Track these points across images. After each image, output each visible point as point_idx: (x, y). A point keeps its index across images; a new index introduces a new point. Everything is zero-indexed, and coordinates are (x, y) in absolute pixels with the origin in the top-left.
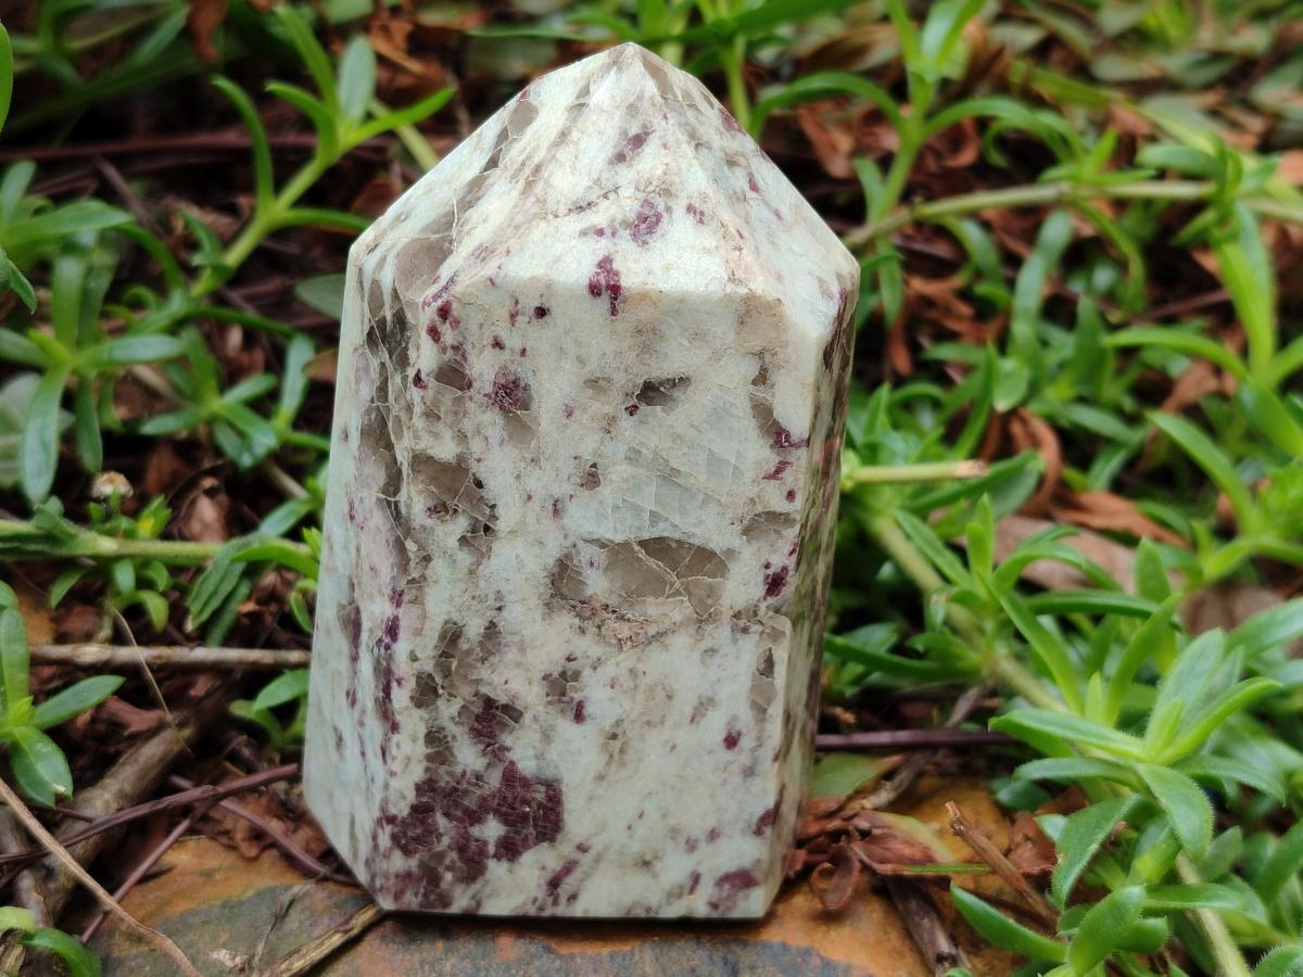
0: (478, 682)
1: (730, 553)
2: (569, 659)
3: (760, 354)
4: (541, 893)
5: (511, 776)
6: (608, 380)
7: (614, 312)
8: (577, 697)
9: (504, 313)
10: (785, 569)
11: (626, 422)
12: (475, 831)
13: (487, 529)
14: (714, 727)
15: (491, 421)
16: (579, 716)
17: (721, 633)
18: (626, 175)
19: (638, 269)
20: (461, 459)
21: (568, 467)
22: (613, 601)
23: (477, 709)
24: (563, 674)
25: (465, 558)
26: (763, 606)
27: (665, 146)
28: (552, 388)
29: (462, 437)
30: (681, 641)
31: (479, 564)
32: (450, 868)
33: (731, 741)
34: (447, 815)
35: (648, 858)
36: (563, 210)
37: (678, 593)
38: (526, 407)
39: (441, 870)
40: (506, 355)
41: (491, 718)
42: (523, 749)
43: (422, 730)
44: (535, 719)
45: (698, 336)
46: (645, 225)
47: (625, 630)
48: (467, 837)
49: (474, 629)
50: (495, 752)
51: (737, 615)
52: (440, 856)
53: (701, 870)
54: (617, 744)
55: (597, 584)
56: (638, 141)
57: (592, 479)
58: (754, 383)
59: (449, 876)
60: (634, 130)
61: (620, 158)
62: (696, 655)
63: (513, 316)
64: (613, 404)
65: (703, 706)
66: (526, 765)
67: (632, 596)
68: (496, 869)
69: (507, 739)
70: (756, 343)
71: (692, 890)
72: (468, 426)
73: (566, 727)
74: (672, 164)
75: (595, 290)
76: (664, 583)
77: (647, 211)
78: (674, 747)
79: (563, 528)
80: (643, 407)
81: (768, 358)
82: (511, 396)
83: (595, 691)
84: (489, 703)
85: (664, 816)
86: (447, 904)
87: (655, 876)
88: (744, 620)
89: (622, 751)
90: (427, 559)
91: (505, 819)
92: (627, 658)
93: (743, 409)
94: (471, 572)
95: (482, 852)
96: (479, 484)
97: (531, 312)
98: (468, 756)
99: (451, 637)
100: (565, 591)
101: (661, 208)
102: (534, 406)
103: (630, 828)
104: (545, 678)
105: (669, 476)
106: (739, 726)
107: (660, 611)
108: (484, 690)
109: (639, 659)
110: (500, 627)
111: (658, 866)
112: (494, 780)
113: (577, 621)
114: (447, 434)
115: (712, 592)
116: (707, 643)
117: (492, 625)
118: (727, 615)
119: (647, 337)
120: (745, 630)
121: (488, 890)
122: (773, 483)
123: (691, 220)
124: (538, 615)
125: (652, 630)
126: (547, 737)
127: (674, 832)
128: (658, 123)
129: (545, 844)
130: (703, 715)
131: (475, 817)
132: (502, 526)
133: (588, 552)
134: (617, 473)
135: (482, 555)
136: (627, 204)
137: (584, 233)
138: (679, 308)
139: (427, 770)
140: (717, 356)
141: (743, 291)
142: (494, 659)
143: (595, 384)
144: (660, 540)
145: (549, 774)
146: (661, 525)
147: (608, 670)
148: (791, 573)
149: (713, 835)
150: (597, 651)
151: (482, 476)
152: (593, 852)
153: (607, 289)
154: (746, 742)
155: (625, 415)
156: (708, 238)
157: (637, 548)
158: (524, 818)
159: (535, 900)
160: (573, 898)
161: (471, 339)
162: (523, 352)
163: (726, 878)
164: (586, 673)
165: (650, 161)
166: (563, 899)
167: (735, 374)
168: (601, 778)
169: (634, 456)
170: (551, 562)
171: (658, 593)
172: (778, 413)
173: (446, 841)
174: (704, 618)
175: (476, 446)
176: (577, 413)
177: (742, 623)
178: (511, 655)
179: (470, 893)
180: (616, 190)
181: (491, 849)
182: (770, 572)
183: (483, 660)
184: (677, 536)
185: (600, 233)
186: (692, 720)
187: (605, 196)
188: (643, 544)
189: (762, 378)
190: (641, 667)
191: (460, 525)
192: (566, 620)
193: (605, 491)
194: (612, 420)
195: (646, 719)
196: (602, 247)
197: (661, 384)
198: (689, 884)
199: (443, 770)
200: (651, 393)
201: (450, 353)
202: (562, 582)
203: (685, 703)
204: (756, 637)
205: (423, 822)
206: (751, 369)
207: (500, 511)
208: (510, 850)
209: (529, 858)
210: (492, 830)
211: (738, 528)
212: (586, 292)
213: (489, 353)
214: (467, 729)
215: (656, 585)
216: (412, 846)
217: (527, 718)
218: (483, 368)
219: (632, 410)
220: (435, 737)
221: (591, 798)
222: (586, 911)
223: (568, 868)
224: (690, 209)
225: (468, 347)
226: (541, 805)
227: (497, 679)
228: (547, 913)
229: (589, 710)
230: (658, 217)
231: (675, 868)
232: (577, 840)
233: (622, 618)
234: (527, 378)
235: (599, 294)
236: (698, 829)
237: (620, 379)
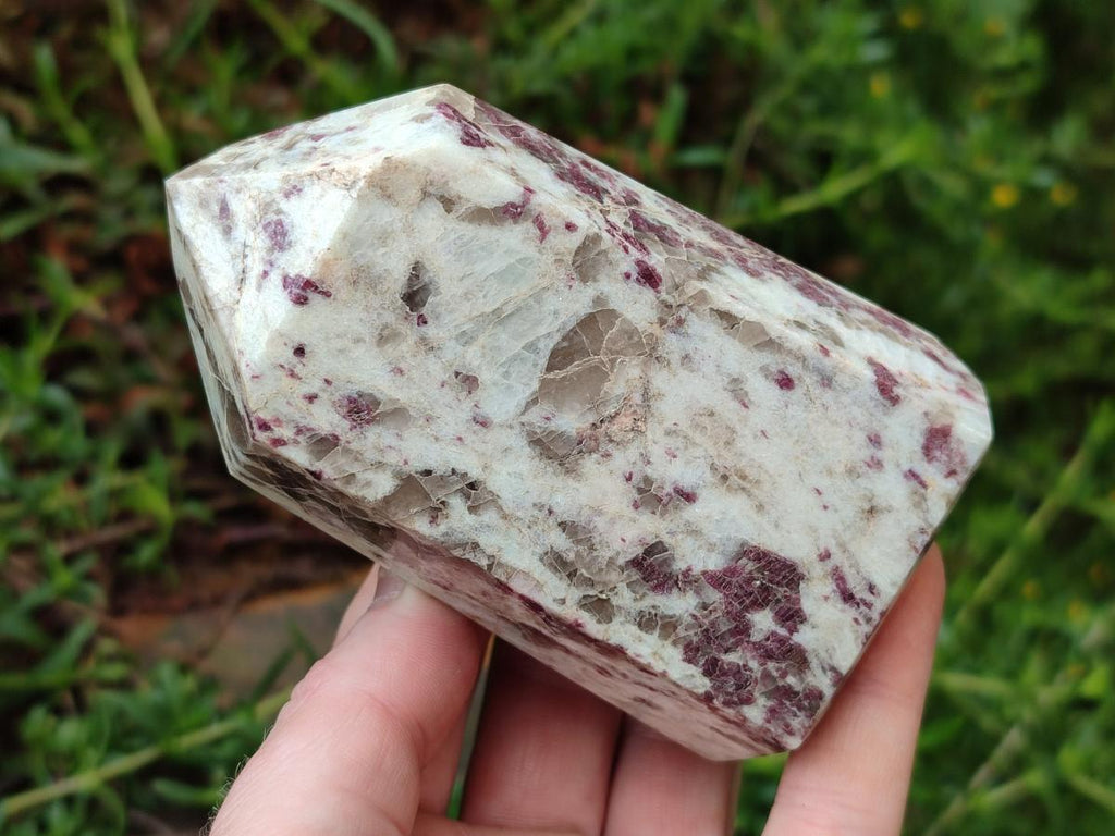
0: (611, 562)
1: (598, 301)
2: (629, 479)
3: (425, 194)
4: (851, 612)
5: (717, 580)
6: (385, 327)
7: (327, 294)
8: (669, 489)
9: (287, 382)
10: (639, 263)
11: (431, 330)
12: (756, 637)
13: (472, 486)
14: (763, 391)
15: (375, 438)
16: (689, 497)
17: (672, 344)
18: (242, 232)
19: (302, 261)
20: (398, 475)
21: (448, 395)
22: (592, 418)
23: (636, 576)
24: (640, 491)
25: (489, 516)
26: (664, 296)
27: (238, 191)
28: (370, 373)
29: (379, 465)
30: (660, 379)
31: (500, 508)
32: (784, 675)
33: (786, 382)
34: (727, 651)
35: (867, 507)
36: (236, 294)
37: (613, 362)
38: (377, 403)
39: (780, 683)
40: (324, 396)
41: (652, 567)
42: (695, 557)
43: (634, 629)
44: (672, 533)
45: (384, 237)
46: (279, 236)
47: (626, 421)
48: (757, 646)
49: (560, 541)
50: (686, 581)
51: (662, 322)
52: (766, 675)
53: (906, 467)
54: (734, 479)
55: (571, 421)
56: (225, 210)
57: (469, 382)
58: (448, 211)
59: (791, 680)
60: (216, 208)
61: (227, 231)
62: (683, 374)
63: (292, 375)
64: (411, 333)
65: (737, 389)
66: (715, 563)
67: (595, 404)
68: (804, 637)
69: (679, 566)
70: (414, 194)
71: (923, 484)
72: (371, 455)
73: (692, 512)
74: (255, 192)
75: (301, 301)
76: (597, 367)
77: (270, 229)
78: (763, 433)
79: (501, 426)
80: (424, 311)
81: (431, 190)
82: (361, 409)
83: (672, 473)
84: (636, 563)
85: (830, 473)
86: (820, 696)
87: (889, 510)
88: (671, 318)
89: (744, 477)
90: (476, 546)
91: (758, 605)
92: (653, 432)
93: (468, 230)
94: (505, 517)
95: (782, 641)
96: (428, 473)
97: (295, 360)
98: (680, 605)
99: (557, 562)
100: (561, 452)
101: (275, 218)
102: (378, 396)
103: (825, 508)
104: (636, 506)
105: (499, 318)
106: (774, 369)
107: (622, 383)
108: (621, 561)
109: (660, 423)
110: (565, 518)
111: (880, 502)
112: (714, 596)
113: (594, 456)
114: (370, 475)
115: (630, 333)
116: (675, 358)
117: (563, 525)
118: (657, 330)
119: (364, 278)
120: (680, 322)
121: (823, 654)
122: (550, 237)
123: (293, 199)
124: (570, 482)
125: (637, 398)
126: (694, 532)
127: (851, 472)
128: (222, 188)
129: (802, 585)
130: (746, 393)
131: (742, 630)
132: (475, 473)
133: (535, 416)
134: (473, 359)
135: (494, 500)
136: (260, 242)
137: (259, 287)
138: (350, 240)
139: (675, 643)
140: (409, 229)
141: (362, 183)
142: (596, 540)
143: (385, 338)
144: (554, 354)
145: (732, 548)
146: (541, 345)
147: (657, 452)
148: (646, 259)
149: (875, 441)
150: (632, 452)
151: (422, 467)
152: (834, 550)
153: (304, 291)
154: (793, 370)
155: (424, 328)
156: (312, 191)
157: (551, 376)
158: (764, 589)
159: (856, 620)
160: (871, 588)
161: (297, 416)
162: (327, 382)
163: (927, 451)
164: (649, 471)
165: (242, 208)
166: (869, 597)
167: (433, 221)
168: (760, 507)
169: (466, 339)
170: (528, 450)
171: (604, 377)
172: (488, 202)
173: (754, 664)
174: (650, 352)
175: (392, 458)
176: (402, 366)
177: (671, 321)
178: (600, 523)
179: (819, 672)
180: (245, 246)
181: (783, 632)
182: (634, 275)
183: (592, 548)
184: (557, 338)
185: (265, 274)
186: (746, 407)
187: (245, 256)
188: (549, 369)
189: (448, 203)
190: (668, 424)
191: (457, 504)
192: (590, 464)
193: (485, 376)
194: (423, 340)
195: (721, 444)
196: (275, 278)
197: (410, 286)
198: (914, 484)
199: (681, 632)
200: (415, 296)
201: (300, 438)
202: (554, 450)
203: (728, 407)
204: (692, 316)
205: (725, 673)
206: (434, 210)
207: (460, 468)
208: (792, 617)
209: (807, 605)
210: (763, 622)
211: (577, 284)
212: (299, 309)
213: (315, 408)
214: (651, 594)
215: (598, 374)
216: (744, 693)
217: (667, 540)
218: (326, 419)
219: (422, 321)
220: (646, 622)
221: (777, 526)
222: (893, 584)
223: (839, 577)
224: (287, 195)
225: (303, 422)
226: (759, 570)
227: (618, 545)
228: (876, 616)
229: (687, 483)
230: (280, 223)
231: (890, 488)
232: (814, 557)
233: (612, 418)
234: (352, 390)
235: (306, 299)
236: (864, 453)
237: (390, 318)
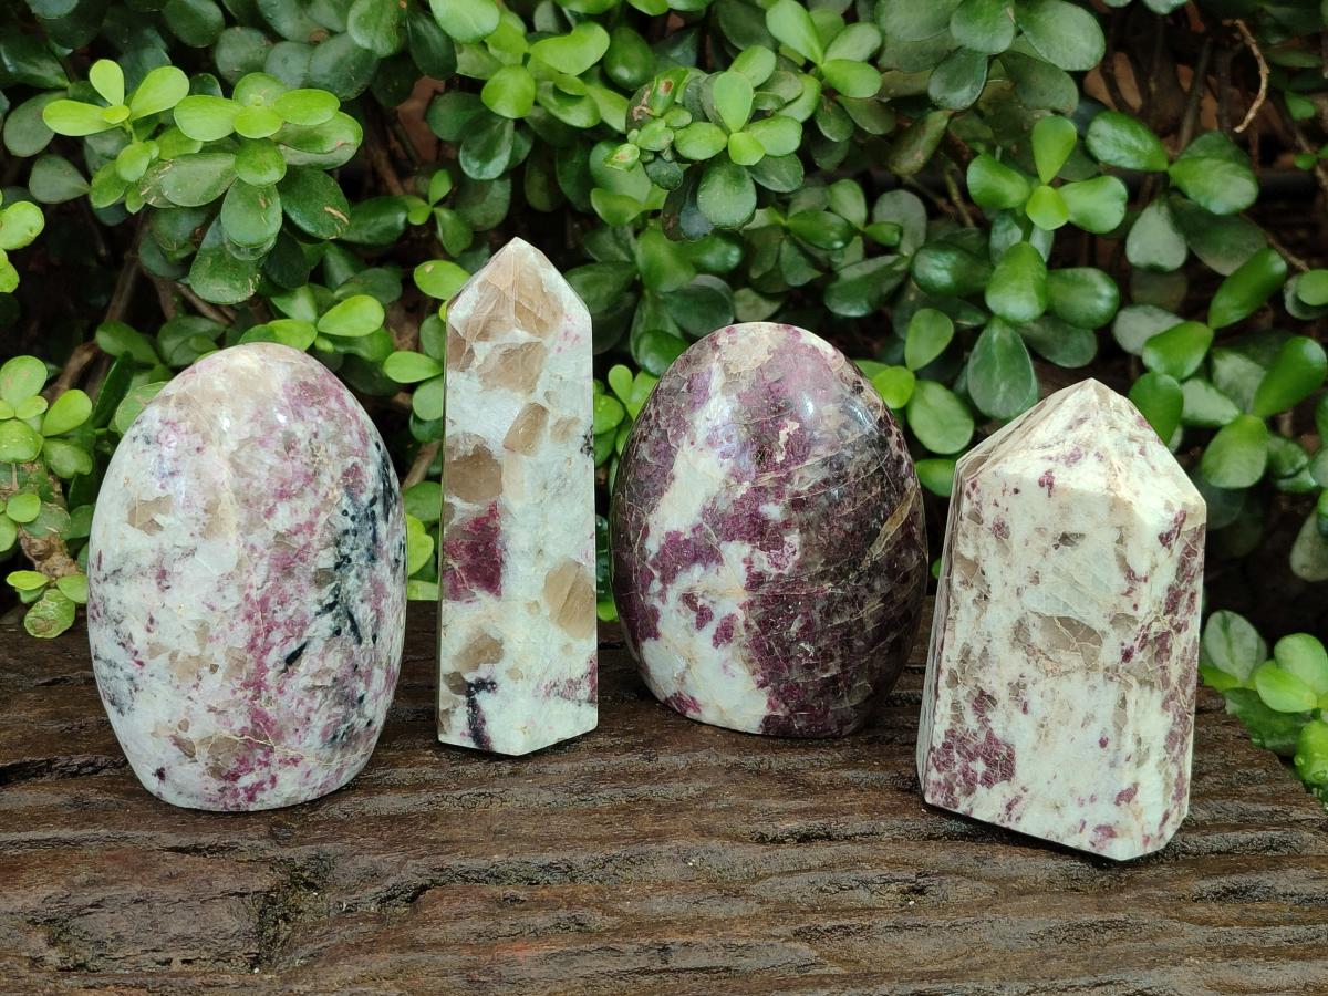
0: (977, 679)
1: (1104, 633)
2: (1021, 676)
3: (1120, 528)
4: (1003, 811)
5: (990, 737)
6: (1045, 529)
7: (1050, 496)
8: (1025, 699)
9: (1000, 489)
10: (1132, 648)
11: (1053, 552)
12: (971, 765)
13: (986, 597)
14: (1094, 733)
15: (990, 541)
16: (1025, 710)
17: (1098, 678)
18: (1071, 436)
19: (1062, 477)
20: (976, 558)
21: (1025, 572)
22: (1044, 648)
23: (976, 694)
24: (1018, 684)
25: (975, 611)
26: (1121, 666)
27: (1093, 425)
28: (1019, 529)
29: (977, 548)
30: (1078, 677)
31: (981, 615)
32: (960, 785)
33: (1103, 743)
34: (959, 752)
35: (1058, 804)
36: (1036, 446)
37: (1076, 651)
38: (1007, 537)
39: (954, 784)
40: (999, 510)
41: (983, 701)
42: (998, 721)
43: (950, 701)
44: (1003, 706)
45: (1090, 514)
46: (1073, 458)
47: (1049, 666)
48: (967, 768)
49: (977, 650)
50: (984, 722)
51: (1107, 669)
52: (955, 776)
53: (1086, 819)
54: (1043, 731)
55: (1037, 637)
56: (1081, 421)
57: (1036, 580)
58: (1117, 542)
59: (958, 789)
60: (1081, 417)
61: (1071, 428)
62: (1086, 689)
63: (1004, 491)
64: (1048, 543)
65: (1088, 720)
66: (998, 733)
67: (1053, 647)
68: (981, 790)
69: (989, 715)
70: (1119, 522)
71: (1081, 831)
72: (980, 542)
73: (1018, 713)
74: (1095, 435)
75: (1041, 484)
76: (1070, 643)
77: (1076, 452)
78: (1072, 740)
79: (1021, 603)
80: (1062, 546)
81: (1124, 530)
82: (1000, 530)
83: (1033, 696)
84: (982, 693)
85: (1067, 780)
86: (956, 807)
87: (1061, 816)
88: (1111, 673)
89: (1046, 736)
90: (958, 608)
91: (987, 761)
92: (1050, 682)
93: (1112, 556)
94: (977, 619)
95: (974, 779)
96: (983, 573)
97: (1011, 490)
98: (971, 721)
99: (966, 652)
100: (1020, 637)
101: (1083, 452)
102: (1010, 537)
103: (1049, 783)
104: (1009, 684)
105: (1074, 585)
106: (1107, 735)
107: (1067, 658)
108: (980, 685)
109: (1056, 684)
110: (989, 650)
111: (1062, 810)
112: (982, 737)
113: (1025, 655)
114: (971, 545)
115: (1095, 655)
116: (1091, 682)
117: (985, 649)
118: (1102, 668)
119: (1065, 511)
120: (1111, 679)
121: (976, 803)
122: (1126, 599)
123: (1096, 459)
124: (1008, 647)
125: (1063, 669)
126: (1009, 718)
127: (1072, 791)
128: (1093, 415)
129: (1005, 782)
130: (1088, 724)
131: (972, 758)
132: (992, 597)
133: (1033, 619)
134: (1048, 578)
135: (984, 611)
136: (1068, 448)
137: (1043, 458)
138: (1081, 497)
139: (951, 724)
140: (1098, 526)
141: (1112, 494)
142: (986, 669)
143: (1040, 530)
144: (1068, 619)
145: (1009, 740)
146: (1069, 611)
147: (1040, 687)
148: (1136, 651)
149: (1093, 799)
150: (1036, 674)
151: (984, 569)
152: (1029, 792)
153: (1047, 483)
154: (1111, 746)
155: (1053, 549)
156: (1102, 468)
157: (1056, 621)
158: (996, 763)
159: (999, 815)
160: (1019, 818)
161: (985, 500)
162: (1007, 510)
163: (1099, 828)
164: (1029, 686)
165: (1084, 431)
166: (1013, 818)
167: (1107, 537)
168: (1035, 749)
169: (1056, 571)
170: (1015, 620)
171: (1067, 649)
172: (1130, 561)
173: (957, 768)
174: (1090, 668)
175: (983, 553)
176: (1030, 544)
177: (1110, 674)
178: (994, 668)
179: (967, 803)
180: (1064, 441)
181: (979, 778)
182: (1125, 648)
183: (980, 668)
184: (1077, 618)
185: (1051, 459)
186: (1082, 726)
187: (1058, 443)
188: (1058, 618)
189: (1120, 541)
190: (1057, 689)
191: (974, 593)
192: (1021, 654)
193: (1041, 587)
194: (1047, 550)
195: (1058, 719)
196: (1051, 465)
197: (1071, 535)
198: (1080, 826)
199: (958, 726)
200: (1065, 539)
201: (975, 505)
202: (1020, 632)
203: (1079, 716)
204: (1116, 685)
205: (947, 754)
206: (1116, 536)
207: (992, 589)
208: (988, 781)
209: (997, 787)
210: (979, 767)
211: (1107, 619)
212: (1037, 484)
213: (993, 508)
214: (970, 705)
215: (1067, 645)
216: (941, 767)
217: (999, 705)
218: (989, 515)
219: (1056, 547)
220: (955, 706)
221: (1030, 760)
222: (1025, 829)
223: (1017, 800)
224: (1097, 454)
225: (983, 504)
226: (1004, 758)
227: (987, 680)
228: (1005, 825)
229: (1031, 707)
230: (1080, 456)
231: (1073, 814)
232: (1022, 784)
233: (1048, 658)
234: (1008, 523)
235: (1043, 486)
236: (1085, 796)
237: (1051, 530)
